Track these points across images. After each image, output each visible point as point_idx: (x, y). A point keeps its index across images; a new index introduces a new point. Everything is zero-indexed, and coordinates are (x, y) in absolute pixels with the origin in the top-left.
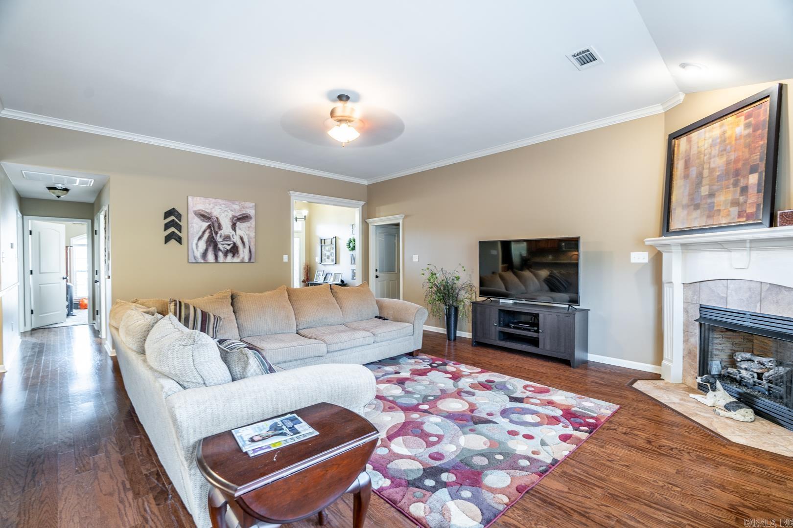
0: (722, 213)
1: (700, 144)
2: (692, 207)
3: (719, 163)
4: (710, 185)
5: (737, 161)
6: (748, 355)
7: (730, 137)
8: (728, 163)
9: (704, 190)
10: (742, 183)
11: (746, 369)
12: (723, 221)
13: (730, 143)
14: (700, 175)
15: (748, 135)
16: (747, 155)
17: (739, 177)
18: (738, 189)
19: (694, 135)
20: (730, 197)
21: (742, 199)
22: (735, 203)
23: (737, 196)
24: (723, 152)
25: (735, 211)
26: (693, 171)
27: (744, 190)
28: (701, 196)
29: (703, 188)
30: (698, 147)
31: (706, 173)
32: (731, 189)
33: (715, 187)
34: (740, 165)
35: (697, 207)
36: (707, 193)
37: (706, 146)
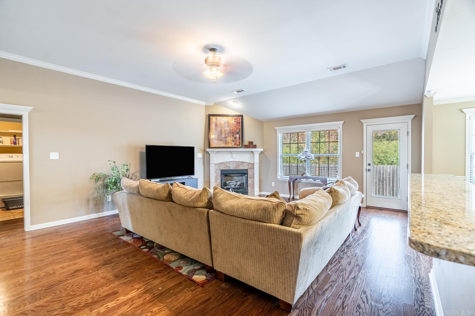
0: (230, 143)
1: (221, 121)
2: (219, 140)
3: (227, 129)
4: (225, 135)
5: (233, 130)
6: (230, 182)
7: (230, 123)
8: (230, 130)
9: (223, 136)
10: (235, 136)
11: (232, 185)
12: (231, 146)
13: (230, 124)
14: (221, 131)
15: (235, 124)
16: (235, 129)
17: (234, 134)
18: (234, 138)
19: (218, 118)
20: (232, 139)
21: (235, 140)
22: (233, 141)
23: (234, 139)
24: (228, 126)
25: (233, 143)
26: (219, 129)
27: (235, 138)
28: (222, 137)
29: (222, 135)
30: (220, 122)
31: (223, 131)
32: (232, 137)
33: (227, 136)
34: (234, 131)
35: (221, 140)
36: (224, 137)
37: (223, 123)
